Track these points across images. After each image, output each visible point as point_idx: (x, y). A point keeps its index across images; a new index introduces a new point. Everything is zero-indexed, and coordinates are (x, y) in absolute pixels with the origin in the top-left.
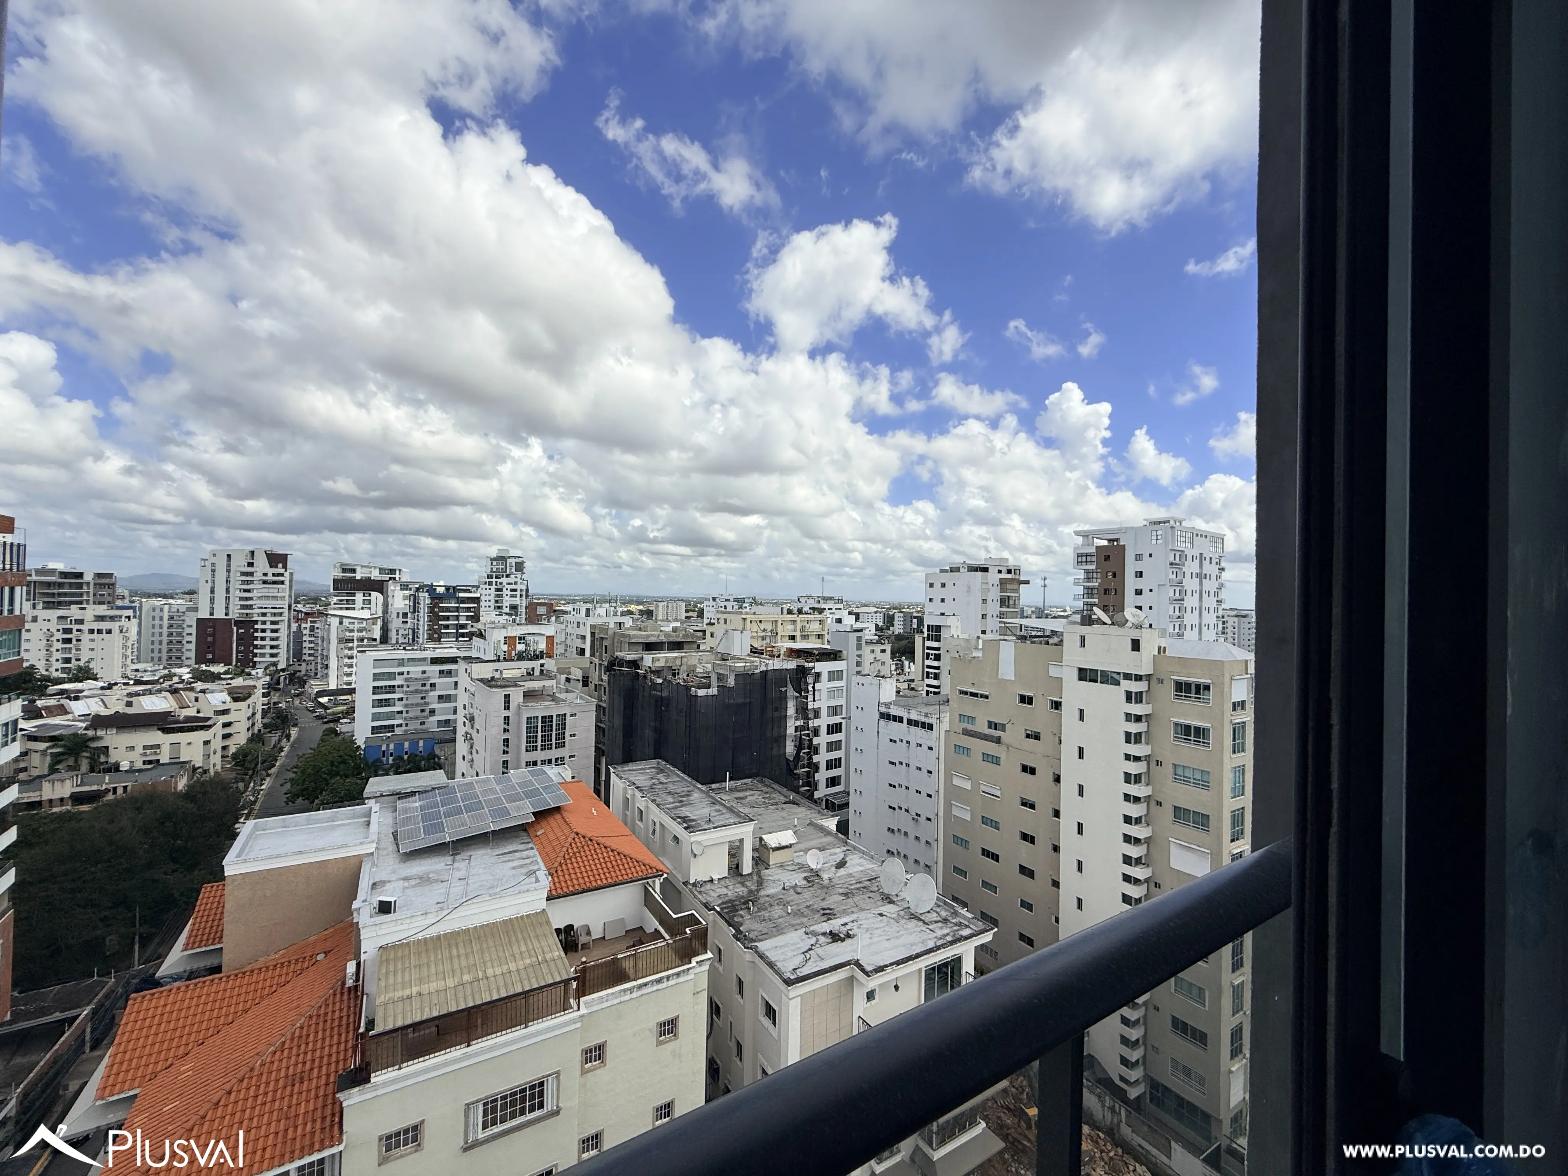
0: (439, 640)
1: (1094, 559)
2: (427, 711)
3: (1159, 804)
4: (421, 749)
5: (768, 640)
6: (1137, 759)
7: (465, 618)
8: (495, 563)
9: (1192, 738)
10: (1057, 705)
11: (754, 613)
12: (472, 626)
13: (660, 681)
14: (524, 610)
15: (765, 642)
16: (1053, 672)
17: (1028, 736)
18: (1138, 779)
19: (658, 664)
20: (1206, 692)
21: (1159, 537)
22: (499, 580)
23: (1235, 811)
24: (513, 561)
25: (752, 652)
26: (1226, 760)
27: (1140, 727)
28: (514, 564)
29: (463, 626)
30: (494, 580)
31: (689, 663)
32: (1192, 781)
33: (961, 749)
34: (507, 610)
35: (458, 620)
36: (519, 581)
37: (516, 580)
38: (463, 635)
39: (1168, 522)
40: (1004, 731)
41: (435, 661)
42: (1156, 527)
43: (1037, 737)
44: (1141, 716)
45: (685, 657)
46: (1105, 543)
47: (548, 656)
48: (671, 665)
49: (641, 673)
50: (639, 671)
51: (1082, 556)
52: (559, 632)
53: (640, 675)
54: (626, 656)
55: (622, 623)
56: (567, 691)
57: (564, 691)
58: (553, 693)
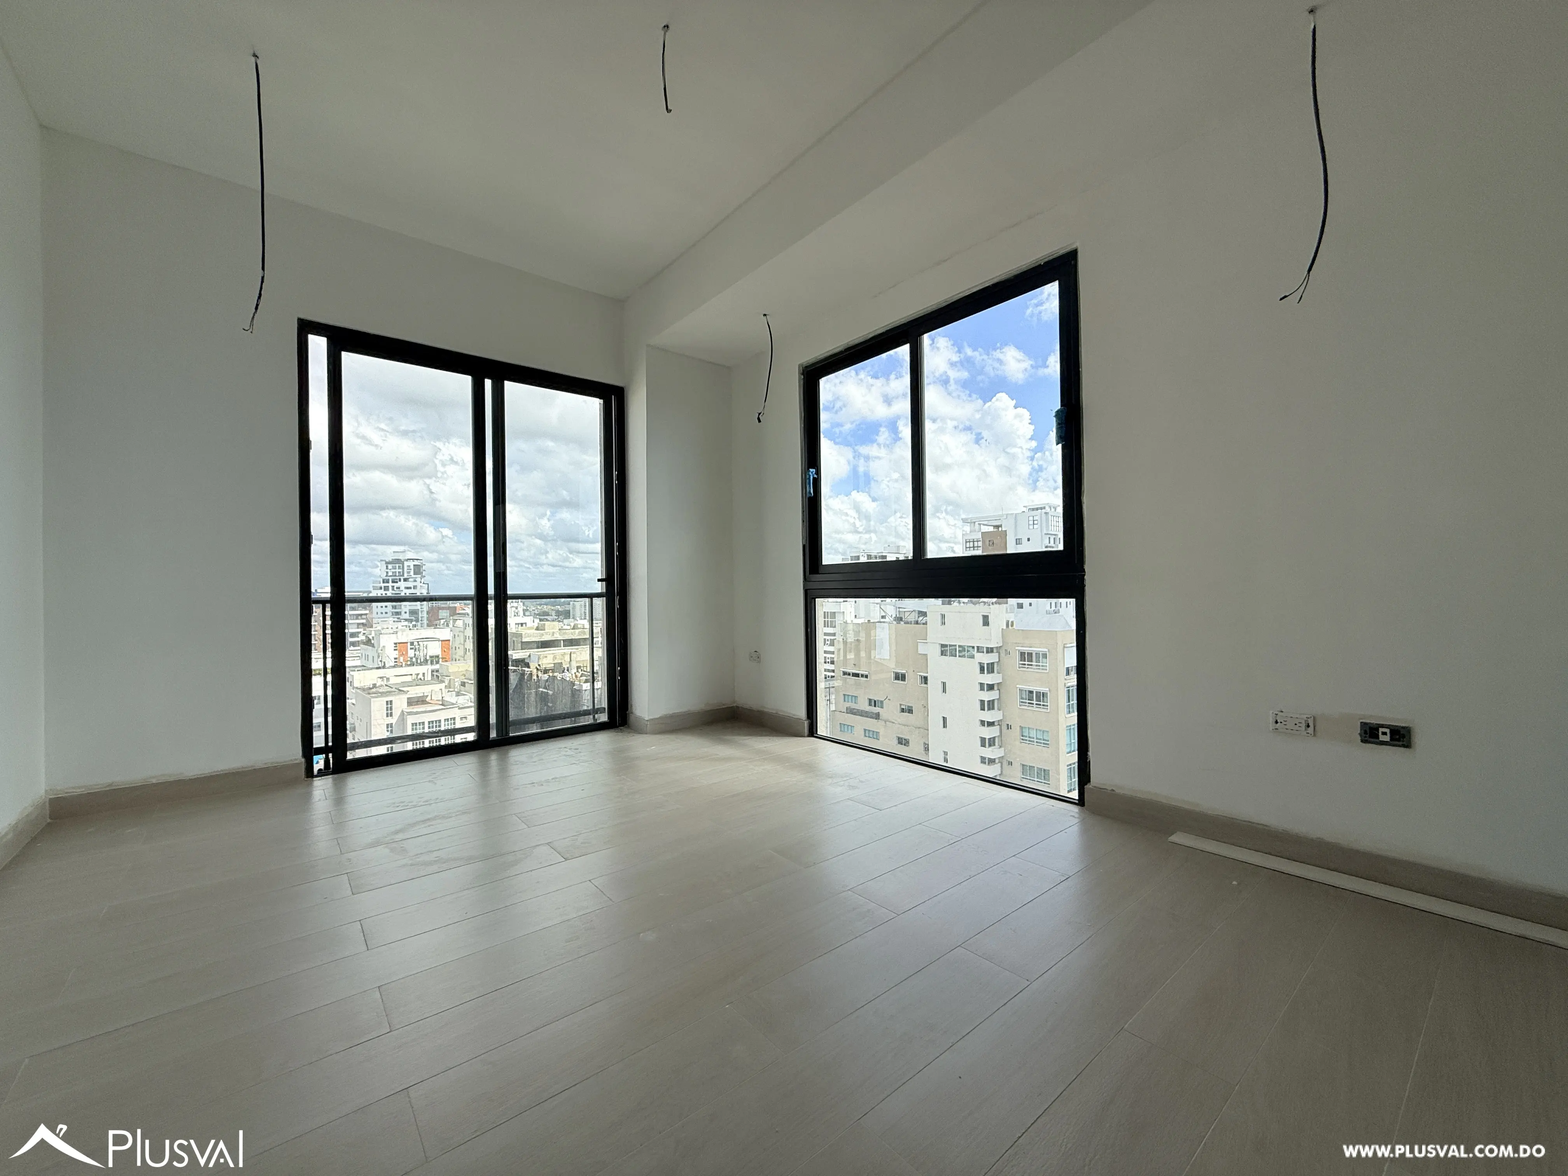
1: (980, 544)
3: (1010, 763)
6: (991, 724)
7: (356, 626)
8: (390, 566)
9: (1035, 702)
10: (925, 680)
12: (364, 634)
13: (546, 678)
14: (425, 615)
16: (922, 649)
17: (903, 710)
18: (992, 742)
19: (547, 661)
20: (1044, 660)
21: (1036, 522)
22: (396, 585)
23: (1070, 765)
24: (411, 563)
26: (1061, 719)
27: (993, 695)
28: (412, 567)
29: (354, 635)
30: (390, 584)
31: (578, 659)
32: (1035, 740)
33: (846, 727)
34: (407, 616)
36: (418, 584)
37: (415, 584)
39: (1044, 508)
40: (882, 707)
42: (1035, 512)
43: (910, 711)
44: (993, 685)
45: (574, 653)
46: (991, 529)
47: (444, 660)
48: (560, 661)
49: (528, 671)
50: (527, 669)
51: (970, 542)
52: (456, 636)
53: (527, 674)
54: (514, 655)
55: (524, 623)
56: (458, 694)
57: (455, 695)
58: (442, 697)
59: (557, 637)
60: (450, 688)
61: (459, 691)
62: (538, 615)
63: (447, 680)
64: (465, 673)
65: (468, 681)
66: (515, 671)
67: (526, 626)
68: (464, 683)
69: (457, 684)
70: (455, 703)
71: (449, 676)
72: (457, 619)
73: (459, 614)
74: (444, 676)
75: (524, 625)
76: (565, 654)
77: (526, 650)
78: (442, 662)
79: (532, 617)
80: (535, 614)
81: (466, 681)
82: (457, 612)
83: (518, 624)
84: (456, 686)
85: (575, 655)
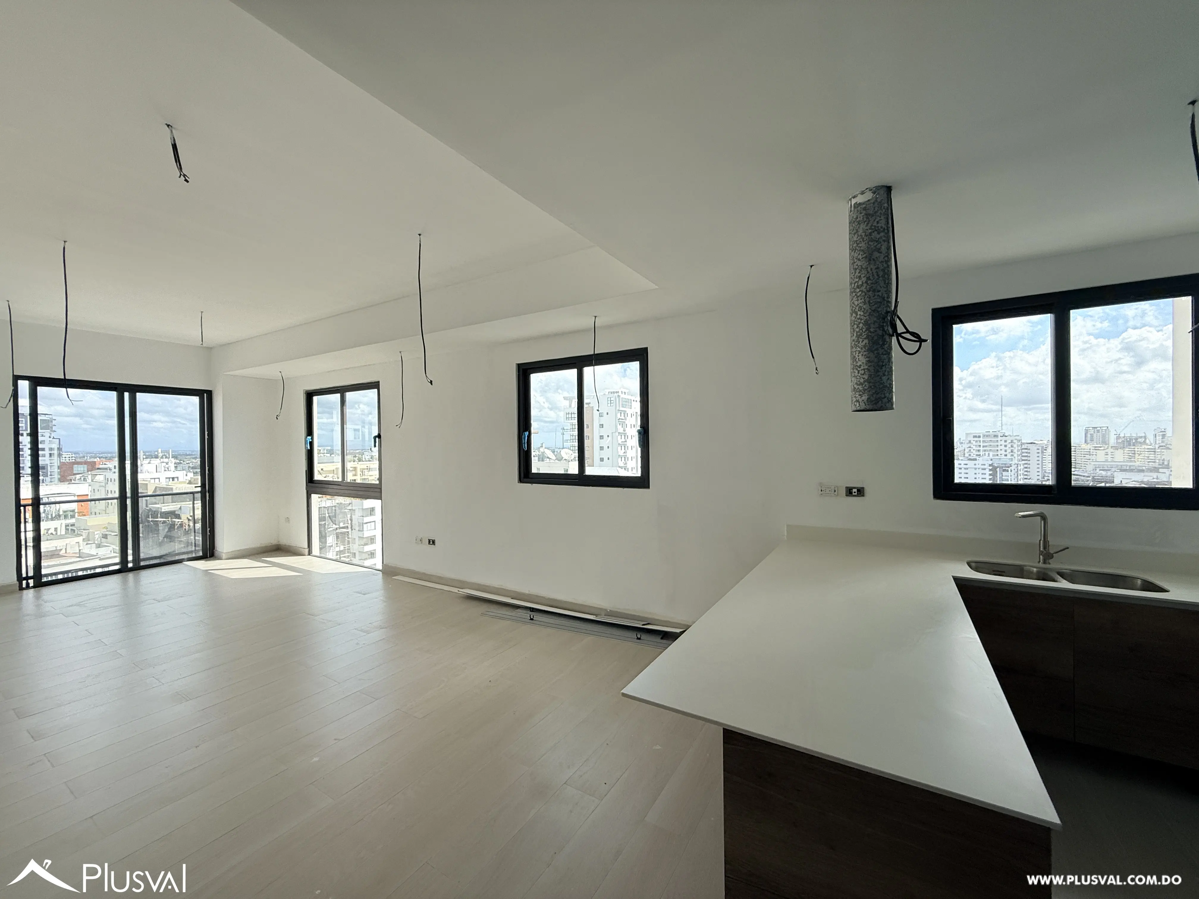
14: (56, 470)
21: (612, 402)
28: (39, 422)
36: (47, 439)
37: (43, 438)
47: (81, 514)
49: (178, 522)
50: (177, 520)
51: (569, 414)
52: (96, 490)
53: (177, 524)
54: (163, 508)
55: (176, 477)
56: (99, 546)
57: (95, 547)
58: (80, 550)
60: (89, 541)
61: (100, 542)
62: (193, 468)
63: (85, 534)
64: (106, 526)
65: (110, 533)
66: (164, 522)
67: (178, 480)
68: (106, 535)
69: (97, 536)
70: (95, 554)
71: (89, 530)
72: (97, 475)
73: (98, 469)
74: (81, 529)
75: (176, 479)
77: (177, 503)
78: (78, 516)
79: (185, 472)
80: (189, 467)
81: (107, 533)
82: (97, 467)
83: (169, 478)
84: (96, 538)
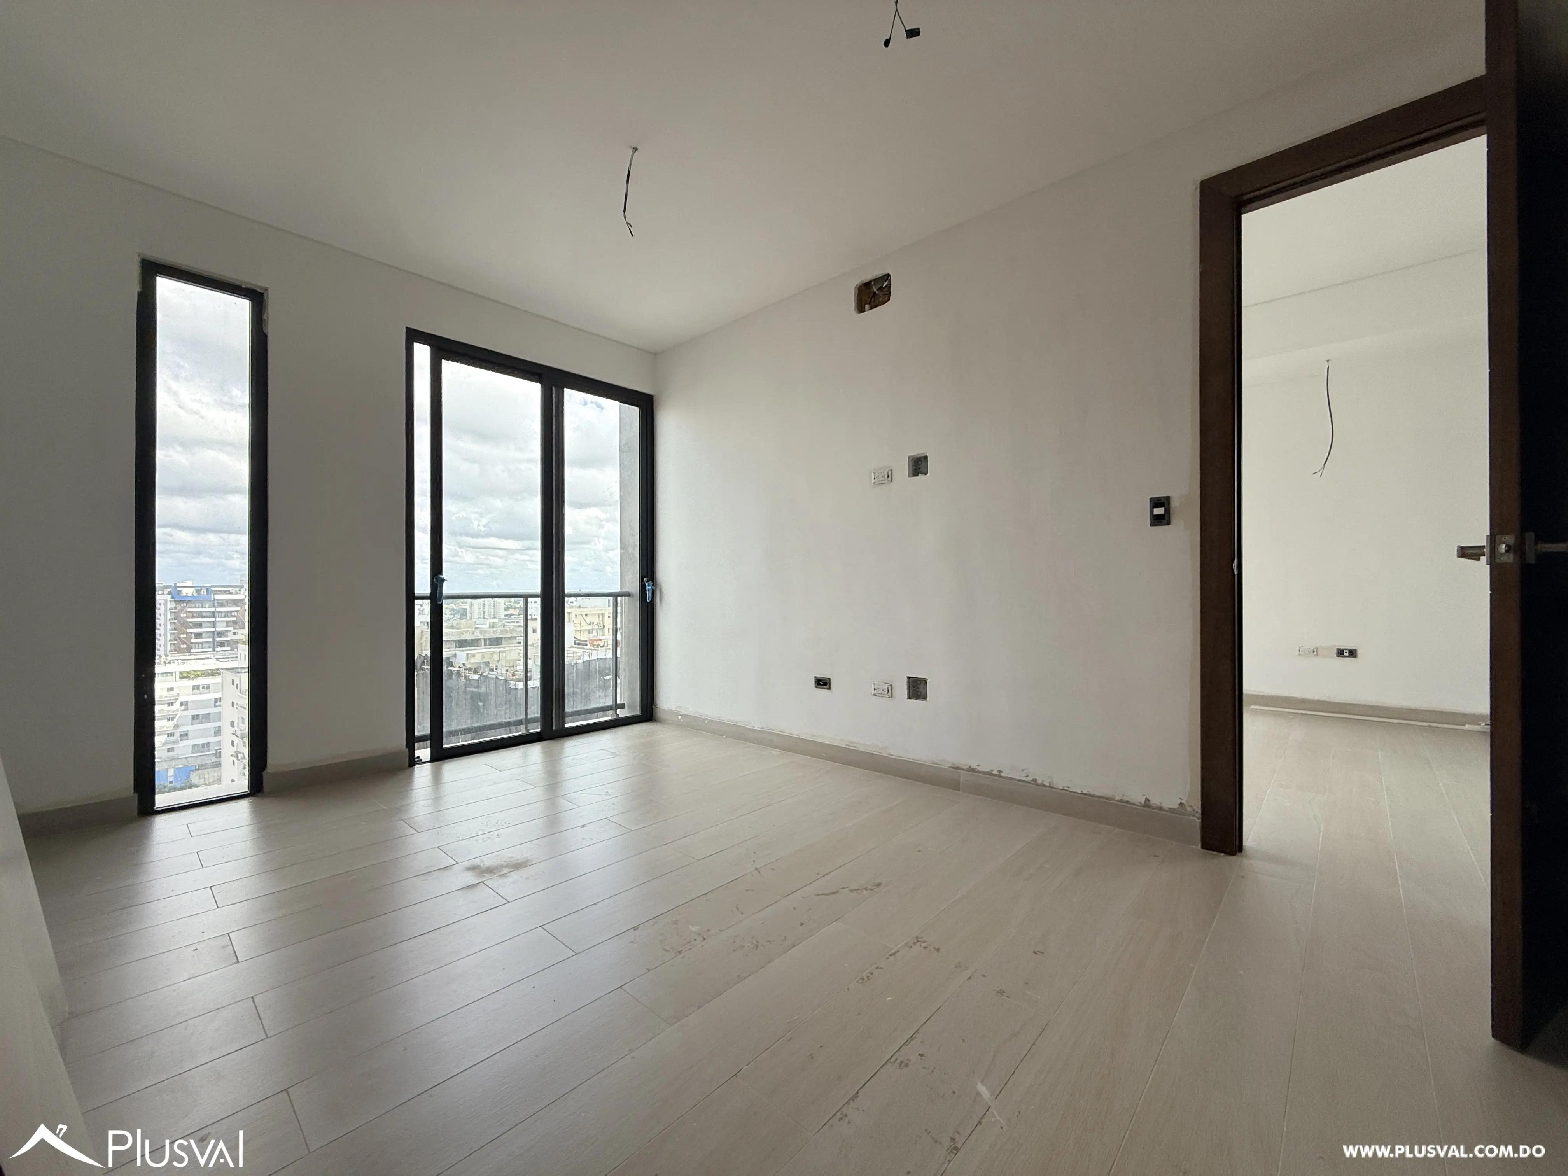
0: (188, 650)
2: (177, 735)
4: (171, 779)
5: (595, 633)
7: (225, 624)
11: (579, 607)
12: (235, 633)
13: (476, 677)
15: (591, 635)
19: (473, 660)
25: (575, 644)
29: (220, 634)
31: (508, 658)
35: (214, 626)
38: (222, 644)
41: (184, 676)
45: (504, 652)
48: (488, 660)
59: (478, 636)
76: (493, 653)
85: (504, 654)
